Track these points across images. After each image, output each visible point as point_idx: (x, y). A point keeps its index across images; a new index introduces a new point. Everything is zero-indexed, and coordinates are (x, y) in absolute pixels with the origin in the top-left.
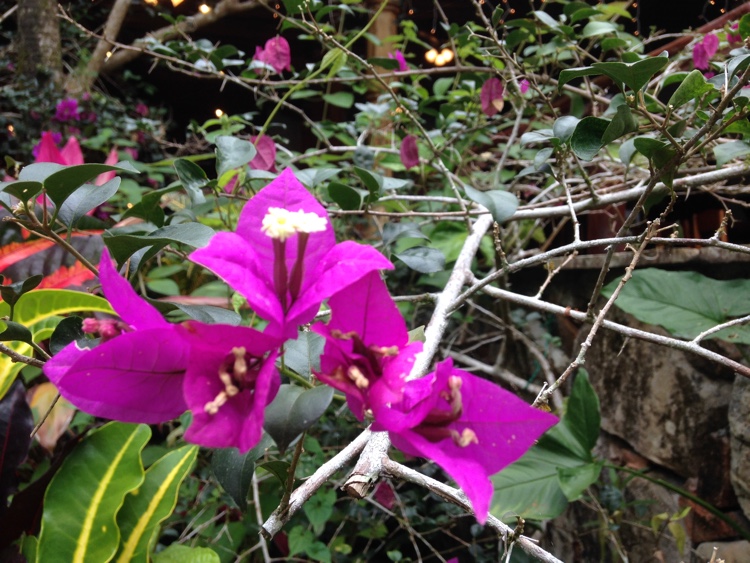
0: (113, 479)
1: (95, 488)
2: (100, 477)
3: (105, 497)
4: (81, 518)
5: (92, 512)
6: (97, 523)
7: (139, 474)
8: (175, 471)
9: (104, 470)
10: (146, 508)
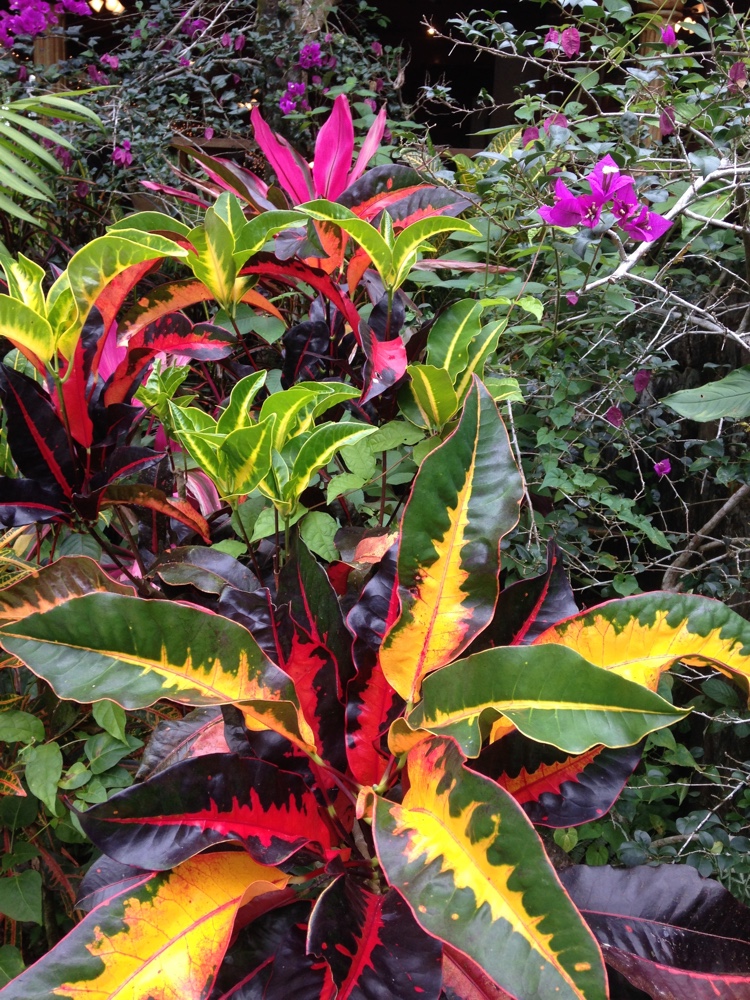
0: (463, 331)
1: (454, 336)
2: (456, 331)
3: (458, 340)
4: (446, 351)
5: (451, 348)
6: (455, 354)
7: (479, 328)
8: (495, 331)
9: (458, 327)
10: (479, 350)
